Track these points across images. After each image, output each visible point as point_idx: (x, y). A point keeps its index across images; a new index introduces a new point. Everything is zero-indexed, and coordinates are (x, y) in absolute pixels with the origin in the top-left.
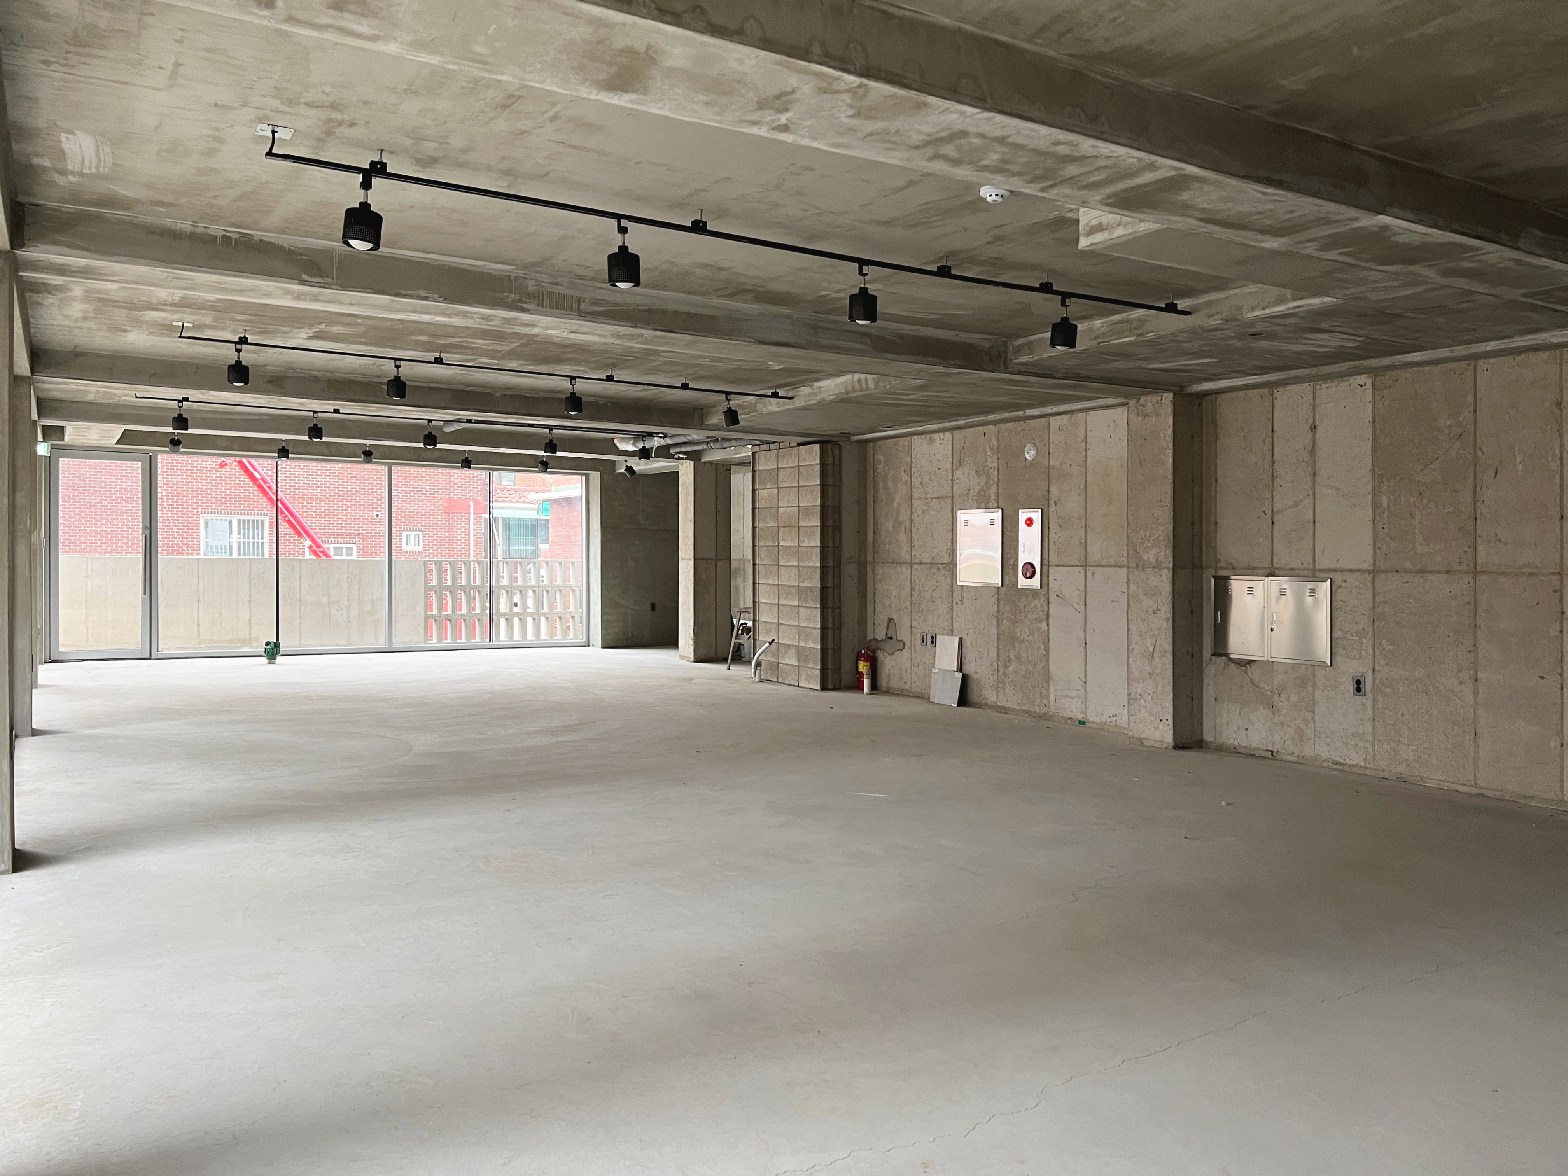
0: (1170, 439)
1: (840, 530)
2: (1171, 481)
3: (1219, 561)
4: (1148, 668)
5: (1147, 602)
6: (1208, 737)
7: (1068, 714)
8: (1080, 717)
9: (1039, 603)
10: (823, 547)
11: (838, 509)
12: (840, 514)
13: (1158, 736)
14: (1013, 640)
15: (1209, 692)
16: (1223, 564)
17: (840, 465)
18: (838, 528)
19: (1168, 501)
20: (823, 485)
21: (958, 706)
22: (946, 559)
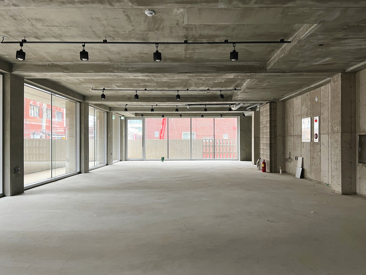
0: (340, 89)
1: (276, 127)
2: (340, 103)
3: (360, 130)
4: (336, 167)
5: (335, 144)
6: (358, 192)
7: (325, 182)
8: (327, 183)
9: (318, 146)
10: (271, 132)
11: (275, 121)
12: (276, 122)
13: (338, 190)
14: (313, 158)
15: (358, 176)
16: (362, 131)
17: (276, 108)
18: (275, 126)
19: (340, 110)
20: (270, 114)
21: (300, 178)
22: (300, 134)
